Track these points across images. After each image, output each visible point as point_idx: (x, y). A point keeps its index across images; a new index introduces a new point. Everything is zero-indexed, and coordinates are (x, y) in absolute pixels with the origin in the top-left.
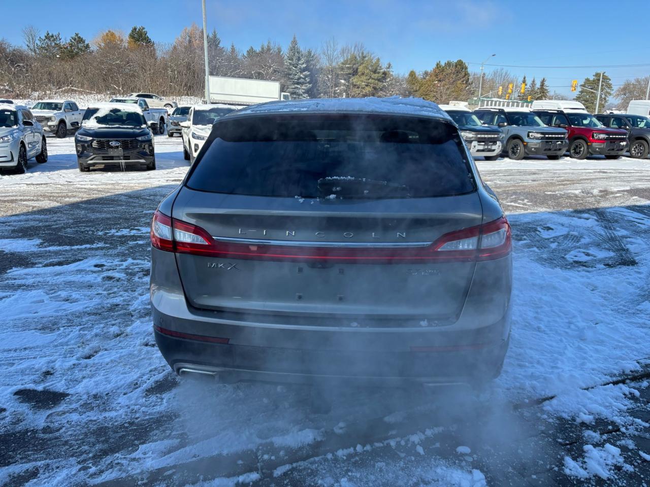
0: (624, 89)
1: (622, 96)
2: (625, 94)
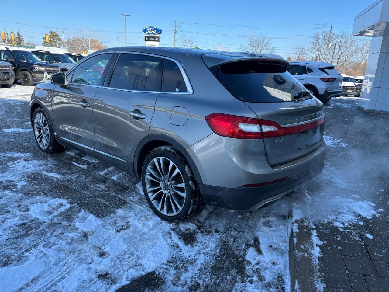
0: (68, 43)
1: (68, 47)
2: (69, 46)
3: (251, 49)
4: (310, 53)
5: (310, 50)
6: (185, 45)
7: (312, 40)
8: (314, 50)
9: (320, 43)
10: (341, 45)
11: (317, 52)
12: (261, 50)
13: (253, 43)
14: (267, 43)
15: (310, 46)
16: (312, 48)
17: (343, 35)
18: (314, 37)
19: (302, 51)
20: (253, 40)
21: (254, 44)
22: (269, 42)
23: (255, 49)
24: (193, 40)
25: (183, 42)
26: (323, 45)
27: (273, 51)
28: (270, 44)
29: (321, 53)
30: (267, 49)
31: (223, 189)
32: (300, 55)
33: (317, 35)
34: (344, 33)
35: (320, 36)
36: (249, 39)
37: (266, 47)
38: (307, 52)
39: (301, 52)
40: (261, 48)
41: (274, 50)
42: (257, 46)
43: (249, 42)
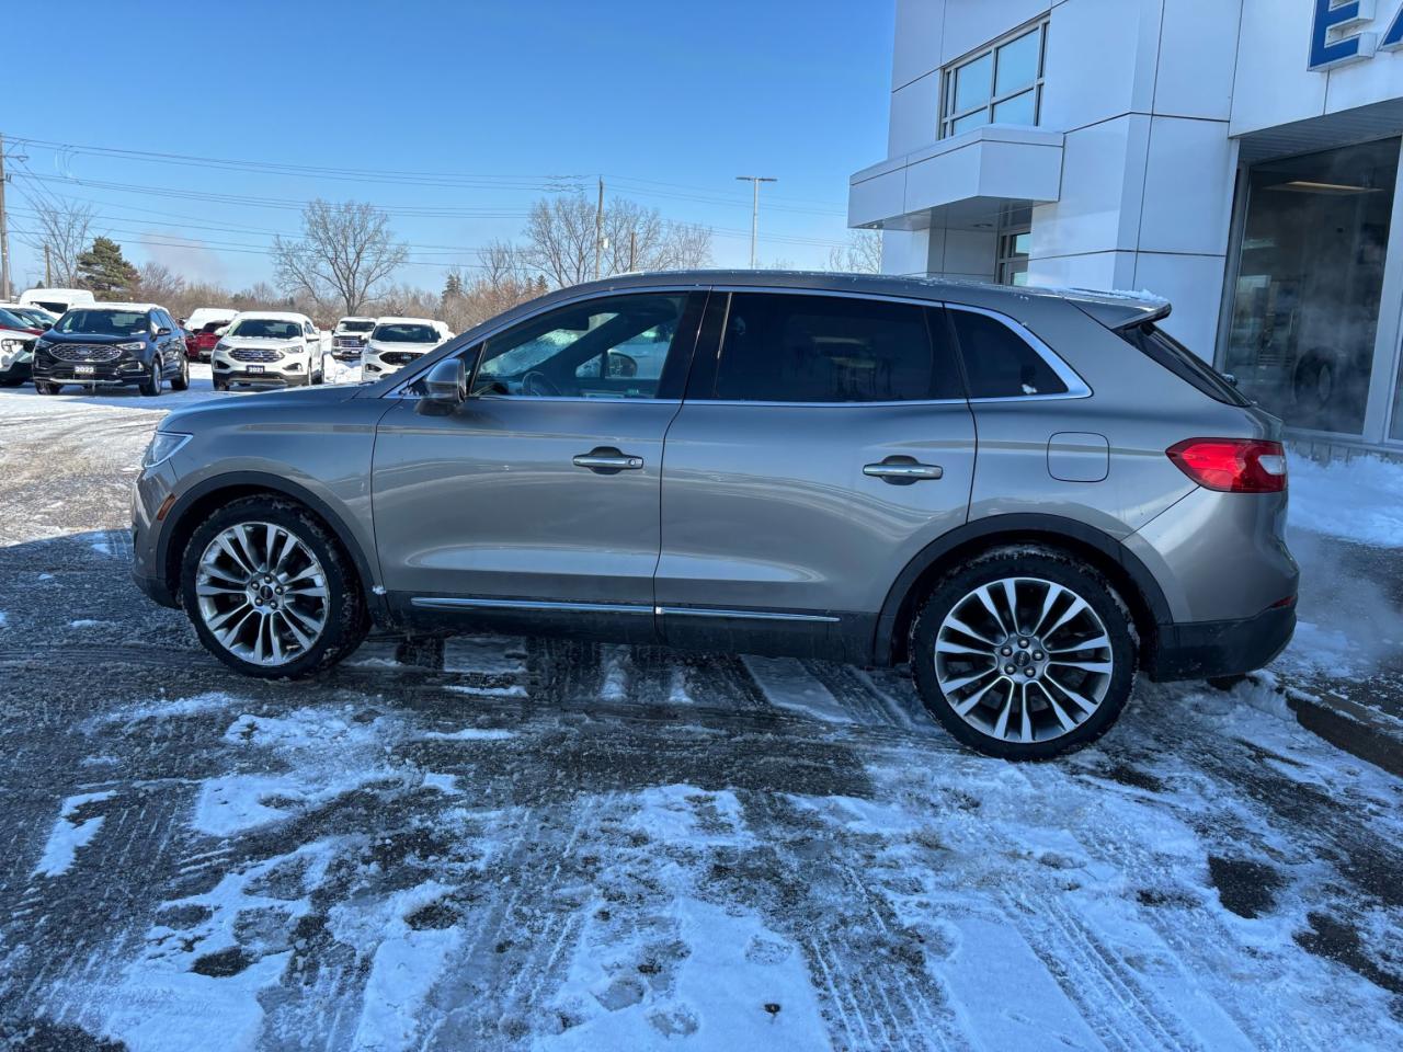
3: (319, 252)
4: (528, 266)
5: (529, 258)
6: (57, 232)
7: (528, 225)
8: (542, 256)
9: (555, 234)
10: (618, 244)
11: (550, 264)
12: (358, 254)
13: (326, 230)
14: (377, 231)
15: (527, 242)
16: (532, 252)
17: (619, 212)
18: (534, 216)
19: (500, 258)
20: (323, 218)
21: (330, 234)
22: (384, 228)
23: (335, 249)
24: (92, 212)
25: (43, 220)
26: (565, 242)
27: (401, 258)
28: (388, 236)
29: (565, 266)
30: (382, 252)
31: (1227, 624)
32: (496, 269)
33: (544, 210)
34: (622, 203)
35: (552, 212)
36: (305, 214)
37: (374, 243)
38: (518, 265)
39: (499, 261)
40: (358, 248)
41: (406, 254)
42: (342, 242)
43: (307, 226)
